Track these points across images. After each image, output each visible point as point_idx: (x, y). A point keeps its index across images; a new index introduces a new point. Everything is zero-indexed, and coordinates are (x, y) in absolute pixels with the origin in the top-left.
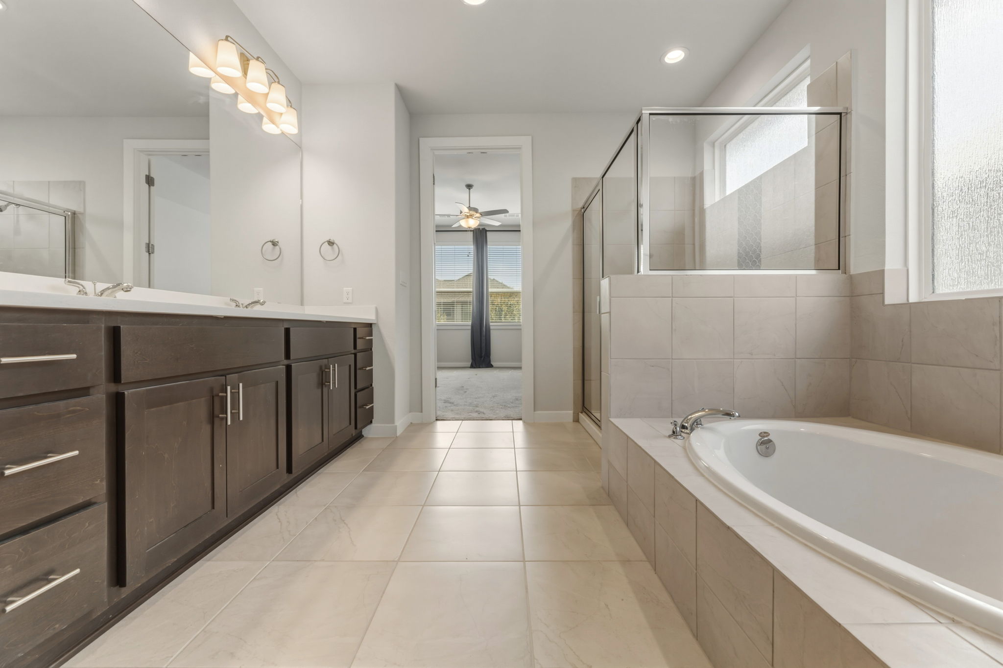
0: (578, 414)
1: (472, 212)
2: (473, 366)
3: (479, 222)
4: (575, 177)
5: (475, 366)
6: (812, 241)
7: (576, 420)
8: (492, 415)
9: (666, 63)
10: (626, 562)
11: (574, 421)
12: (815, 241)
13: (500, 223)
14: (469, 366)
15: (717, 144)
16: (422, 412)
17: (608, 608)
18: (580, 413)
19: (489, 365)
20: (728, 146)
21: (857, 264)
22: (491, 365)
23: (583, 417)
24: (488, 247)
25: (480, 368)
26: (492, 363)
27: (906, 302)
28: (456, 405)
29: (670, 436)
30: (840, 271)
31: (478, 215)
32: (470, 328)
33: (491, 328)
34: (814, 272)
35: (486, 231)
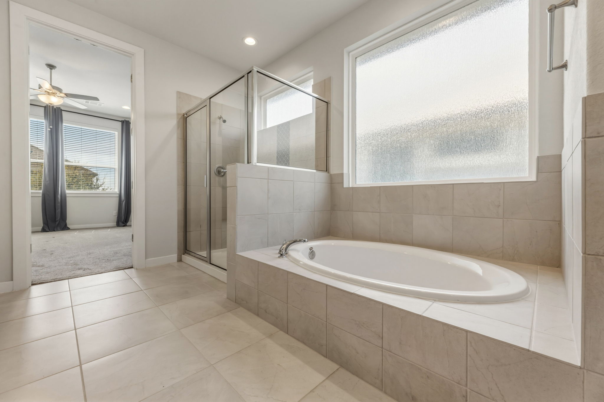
0: (181, 256)
1: (54, 91)
2: (44, 230)
3: (63, 101)
4: (179, 91)
5: (48, 230)
6: (313, 157)
7: (180, 260)
8: (100, 269)
9: (245, 42)
10: (271, 336)
11: (178, 261)
12: (316, 157)
13: (86, 108)
14: (40, 230)
15: (262, 98)
16: (12, 280)
17: (281, 366)
18: (182, 255)
19: (65, 227)
20: (268, 101)
21: (334, 170)
22: (68, 227)
23: (187, 258)
24: (64, 124)
25: (54, 231)
26: (68, 226)
27: (348, 187)
28: (49, 267)
29: (279, 257)
30: (327, 172)
31: (63, 95)
32: (41, 195)
33: (67, 195)
34: (315, 171)
35: (62, 110)
